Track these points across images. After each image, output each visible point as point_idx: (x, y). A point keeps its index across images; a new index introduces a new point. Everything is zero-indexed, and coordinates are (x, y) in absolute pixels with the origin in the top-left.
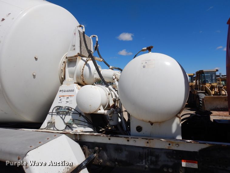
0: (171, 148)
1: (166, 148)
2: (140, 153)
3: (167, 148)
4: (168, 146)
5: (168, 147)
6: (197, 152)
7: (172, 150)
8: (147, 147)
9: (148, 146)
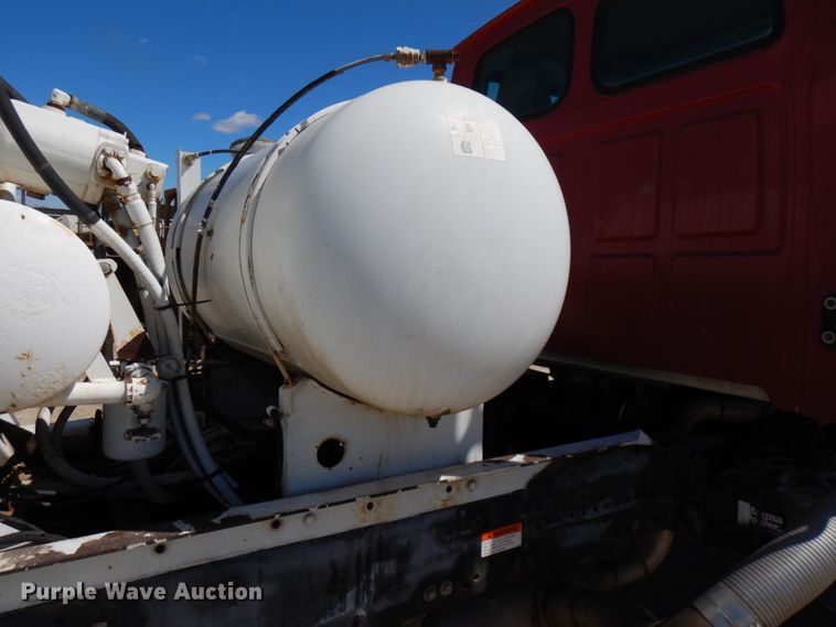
0: (450, 504)
1: (437, 508)
2: (333, 565)
3: (438, 505)
4: (445, 495)
5: (443, 501)
6: (522, 490)
7: (456, 507)
8: (366, 528)
9: (367, 524)
